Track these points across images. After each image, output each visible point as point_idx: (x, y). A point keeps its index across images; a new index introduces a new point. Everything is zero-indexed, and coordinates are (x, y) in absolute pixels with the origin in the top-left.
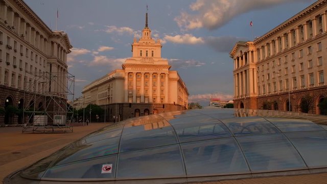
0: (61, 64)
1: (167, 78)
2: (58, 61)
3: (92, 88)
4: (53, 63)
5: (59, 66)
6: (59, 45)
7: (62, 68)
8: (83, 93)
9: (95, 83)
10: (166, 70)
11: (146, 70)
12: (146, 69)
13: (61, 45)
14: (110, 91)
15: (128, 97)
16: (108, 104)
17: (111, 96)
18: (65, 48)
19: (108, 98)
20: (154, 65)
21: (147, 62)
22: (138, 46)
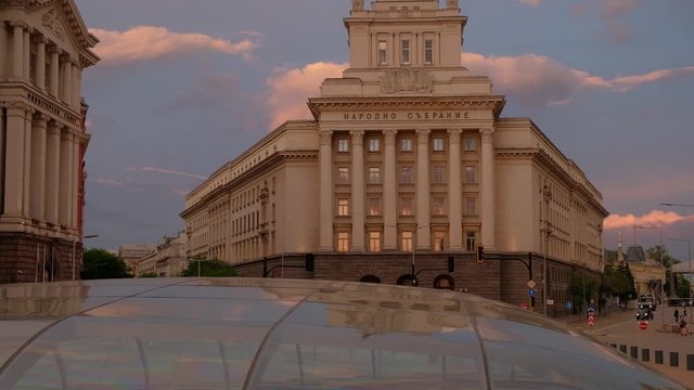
0: (49, 106)
1: (487, 150)
2: (32, 97)
3: (212, 197)
4: (13, 105)
5: (37, 116)
6: (36, 37)
7: (51, 123)
8: (186, 215)
9: (223, 176)
10: (482, 119)
11: (402, 120)
12: (401, 115)
13: (48, 35)
14: (269, 207)
15: (336, 229)
16: (261, 256)
17: (270, 228)
18: (65, 44)
19: (263, 235)
20: (434, 101)
21: (407, 87)
22: (371, 23)
